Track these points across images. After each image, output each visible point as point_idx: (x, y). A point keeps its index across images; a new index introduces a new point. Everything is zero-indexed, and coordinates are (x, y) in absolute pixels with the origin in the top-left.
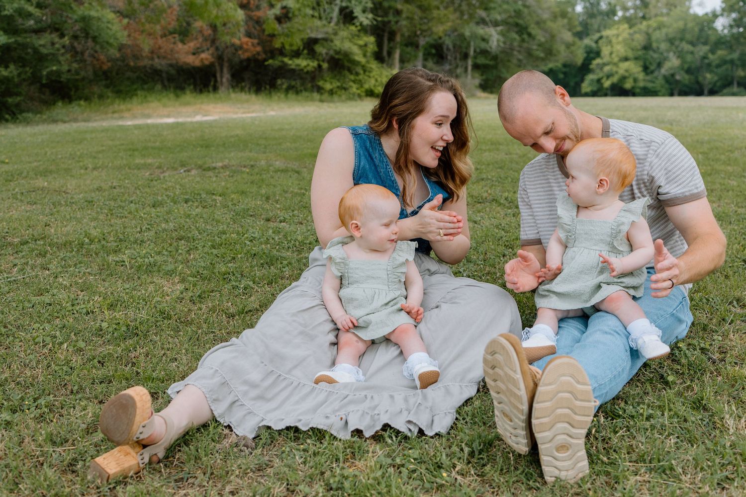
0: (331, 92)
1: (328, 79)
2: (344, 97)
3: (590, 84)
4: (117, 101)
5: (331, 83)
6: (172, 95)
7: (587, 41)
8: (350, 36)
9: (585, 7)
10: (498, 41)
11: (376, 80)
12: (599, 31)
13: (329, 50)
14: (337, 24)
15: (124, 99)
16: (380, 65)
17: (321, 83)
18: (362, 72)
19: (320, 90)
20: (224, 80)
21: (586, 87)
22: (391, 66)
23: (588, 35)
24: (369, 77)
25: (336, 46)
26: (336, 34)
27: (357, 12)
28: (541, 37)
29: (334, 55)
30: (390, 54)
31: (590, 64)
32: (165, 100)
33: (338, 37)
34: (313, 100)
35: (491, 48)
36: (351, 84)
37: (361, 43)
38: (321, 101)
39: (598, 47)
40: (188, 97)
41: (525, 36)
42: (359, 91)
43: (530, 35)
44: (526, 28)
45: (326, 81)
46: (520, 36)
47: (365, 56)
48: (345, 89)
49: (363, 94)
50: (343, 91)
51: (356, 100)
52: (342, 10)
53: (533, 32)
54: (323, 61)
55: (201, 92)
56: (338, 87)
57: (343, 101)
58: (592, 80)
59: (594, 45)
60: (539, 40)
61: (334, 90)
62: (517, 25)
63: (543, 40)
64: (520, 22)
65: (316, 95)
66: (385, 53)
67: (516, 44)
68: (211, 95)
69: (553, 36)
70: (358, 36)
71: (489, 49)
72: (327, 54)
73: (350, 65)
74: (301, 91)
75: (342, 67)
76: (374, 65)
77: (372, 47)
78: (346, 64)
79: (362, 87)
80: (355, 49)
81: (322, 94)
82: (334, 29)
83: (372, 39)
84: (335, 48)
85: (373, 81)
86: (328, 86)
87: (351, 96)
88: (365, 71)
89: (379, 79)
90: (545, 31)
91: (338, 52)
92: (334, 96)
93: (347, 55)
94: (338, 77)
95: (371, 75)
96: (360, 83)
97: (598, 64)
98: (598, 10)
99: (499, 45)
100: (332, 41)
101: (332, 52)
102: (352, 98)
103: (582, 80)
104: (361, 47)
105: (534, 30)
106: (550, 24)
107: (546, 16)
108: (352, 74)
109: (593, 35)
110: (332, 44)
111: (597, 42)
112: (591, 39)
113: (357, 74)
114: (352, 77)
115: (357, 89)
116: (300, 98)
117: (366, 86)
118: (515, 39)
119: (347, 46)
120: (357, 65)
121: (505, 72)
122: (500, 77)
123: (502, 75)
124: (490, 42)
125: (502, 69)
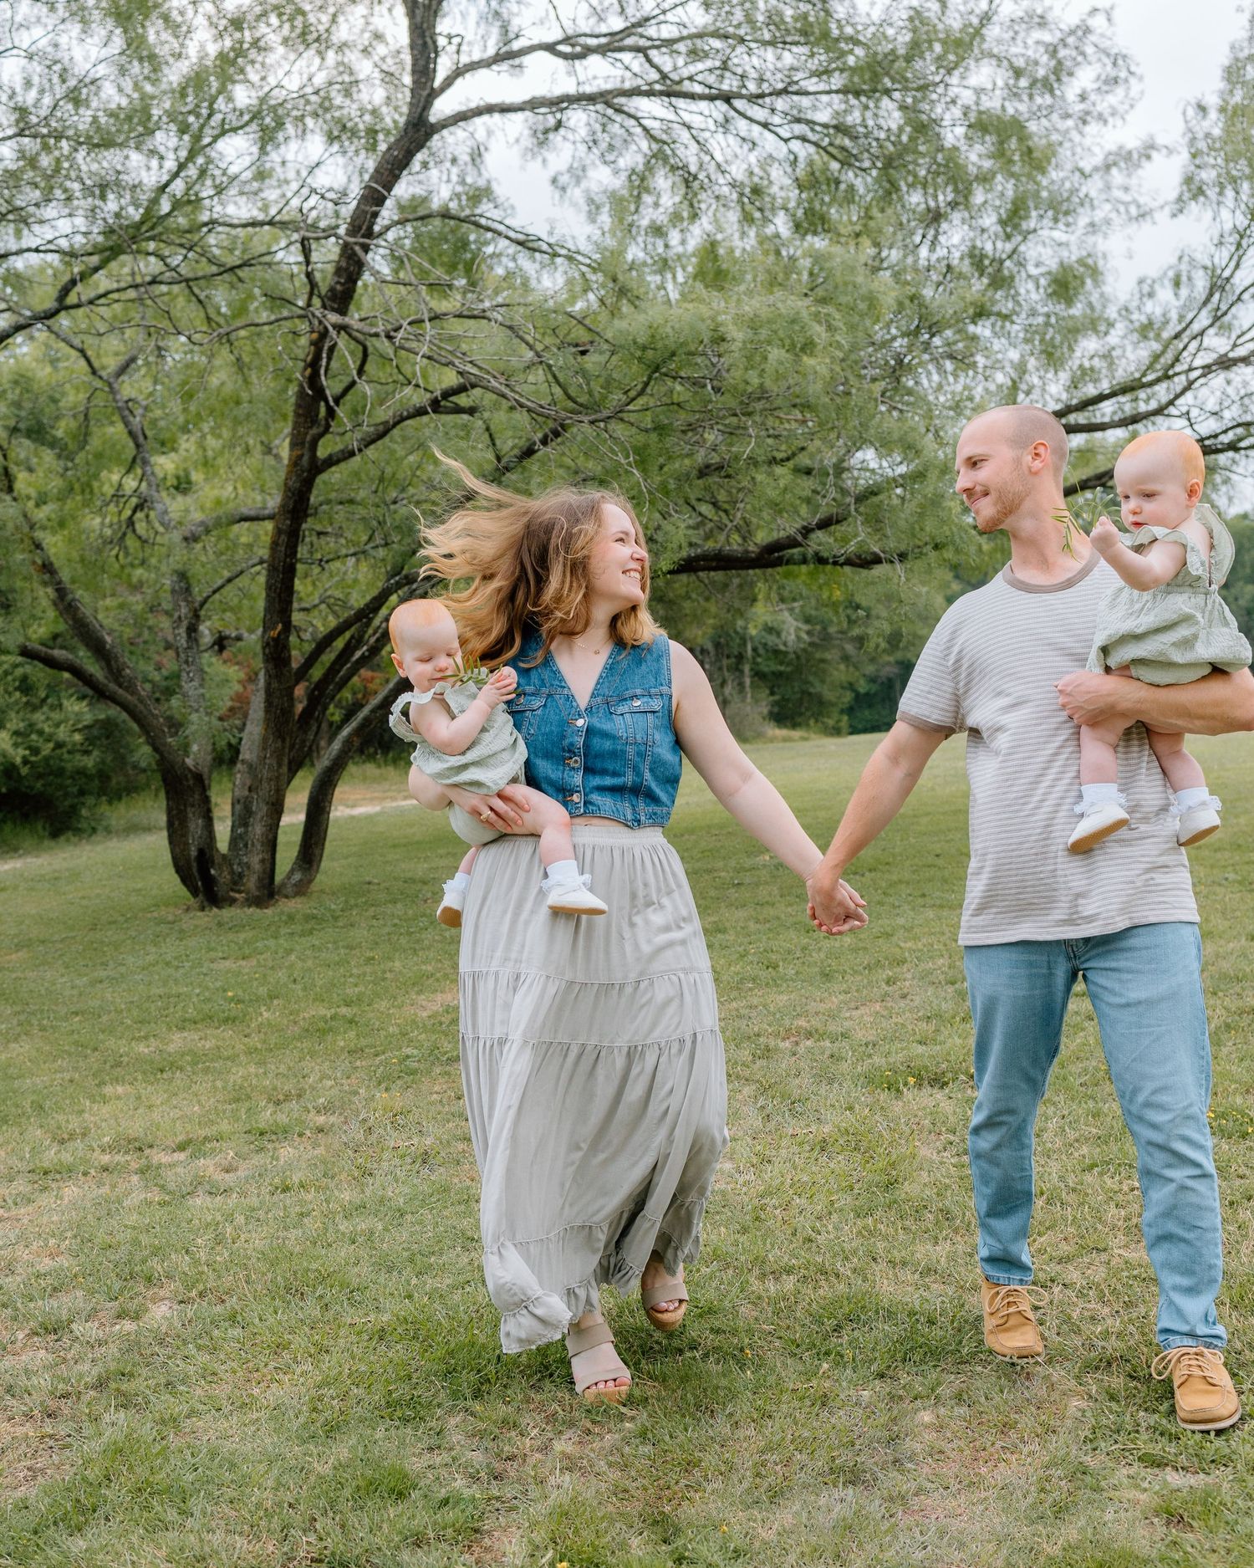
10: (797, 631)
35: (785, 644)
53: (864, 602)
71: (782, 648)
99: (799, 638)
121: (817, 684)
122: (810, 694)
123: (812, 690)
124: (784, 635)
125: (811, 678)
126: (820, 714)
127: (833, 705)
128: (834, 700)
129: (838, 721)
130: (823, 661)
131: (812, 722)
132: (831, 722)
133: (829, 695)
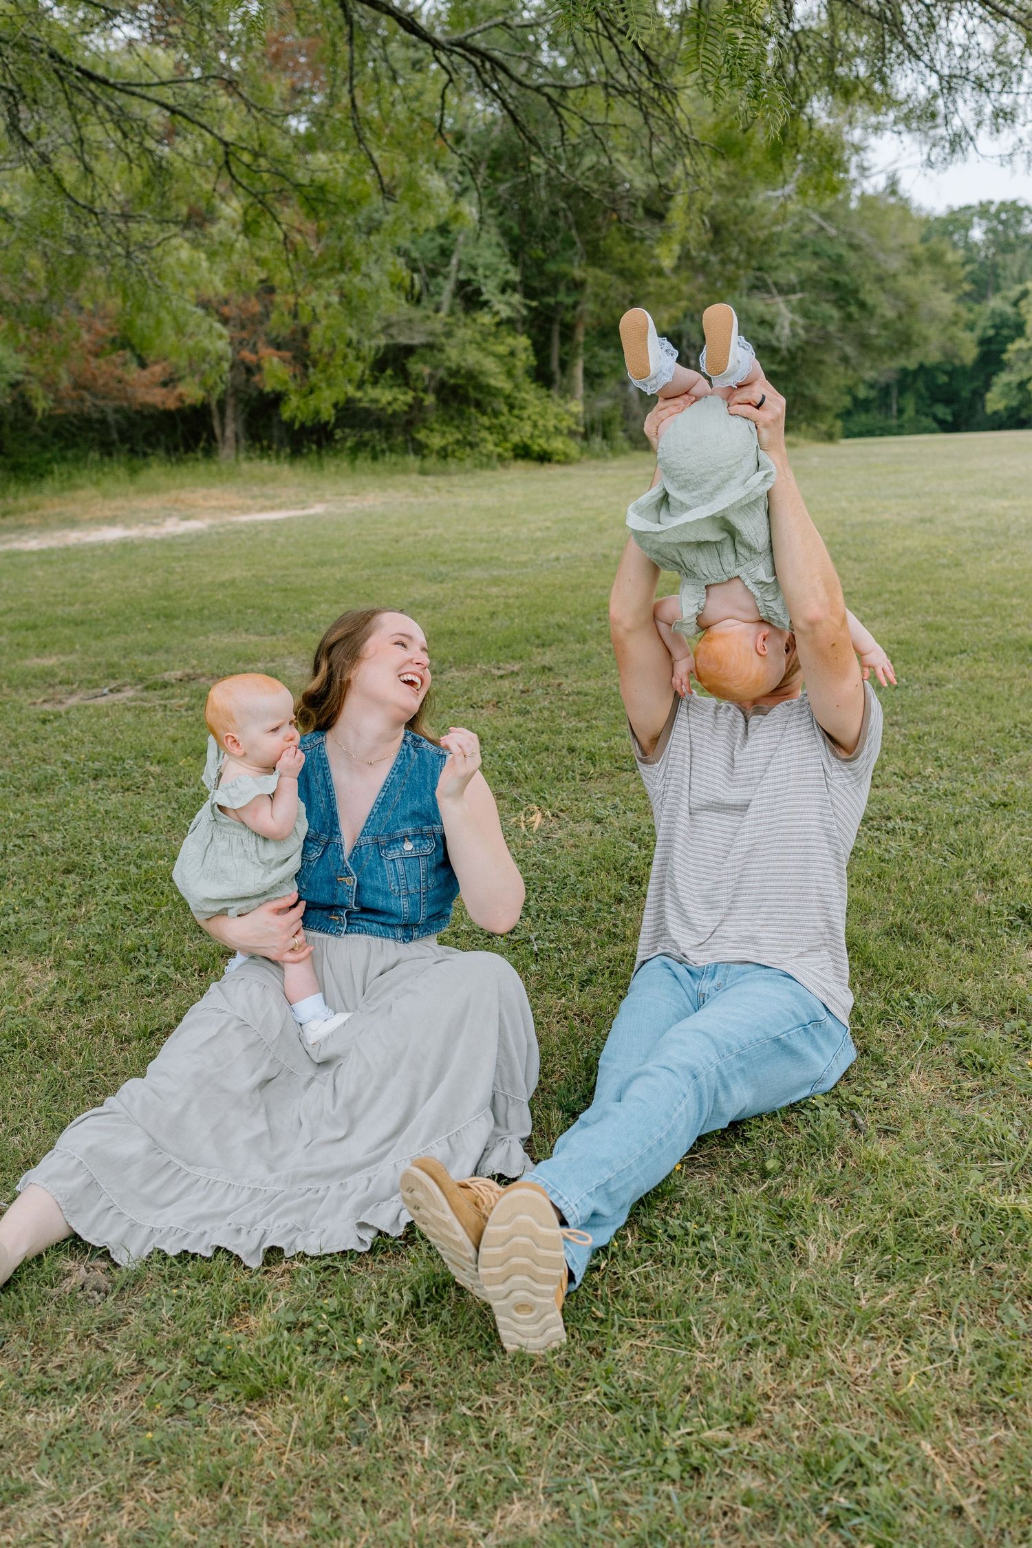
0: (444, 454)
1: (436, 426)
2: (468, 463)
3: (1004, 395)
4: (13, 488)
5: (443, 434)
6: (121, 472)
7: (995, 303)
8: (478, 337)
9: (990, 230)
10: (793, 324)
11: (535, 426)
12: (1021, 280)
13: (436, 368)
14: (452, 313)
15: (27, 482)
16: (543, 392)
17: (421, 436)
18: (505, 409)
19: (420, 449)
20: (229, 432)
21: (995, 401)
22: (567, 392)
23: (998, 289)
24: (521, 418)
25: (449, 359)
26: (449, 334)
27: (489, 291)
28: (887, 309)
29: (446, 378)
30: (564, 365)
31: (1004, 351)
32: (107, 483)
33: (452, 341)
34: (405, 471)
35: (778, 339)
36: (484, 434)
37: (502, 349)
38: (423, 472)
39: (1019, 314)
40: (155, 472)
41: (853, 309)
42: (499, 450)
43: (862, 305)
44: (856, 291)
45: (432, 430)
46: (840, 308)
47: (510, 374)
48: (472, 445)
49: (509, 454)
50: (468, 449)
51: (494, 469)
52: (462, 285)
53: (870, 300)
54: (425, 390)
55: (180, 461)
56: (458, 442)
57: (467, 472)
58: (1008, 384)
59: (1010, 310)
60: (883, 316)
61: (450, 449)
62: (836, 285)
63: (890, 314)
64: (843, 278)
65: (412, 460)
66: (555, 365)
67: (832, 328)
68: (201, 467)
69: (912, 307)
70: (496, 335)
71: (775, 343)
72: (431, 376)
73: (480, 396)
74: (383, 452)
75: (465, 400)
76: (530, 394)
77: (525, 358)
78: (473, 394)
79: (506, 440)
80: (490, 364)
81: (424, 457)
82: (446, 324)
83: (523, 341)
84: (447, 364)
85: (527, 428)
86: (436, 441)
87: (485, 459)
88: (511, 407)
89: (541, 423)
90: (896, 295)
91: (454, 373)
92: (450, 459)
93: (471, 376)
94: (456, 422)
95: (525, 414)
96: (502, 432)
97: (1020, 351)
98: (1017, 236)
99: (794, 335)
100: (441, 350)
101: (441, 373)
102: (486, 463)
103: (987, 386)
104: (499, 357)
105: (872, 295)
106: (906, 282)
107: (895, 264)
108: (484, 413)
109: (1009, 289)
110: (439, 356)
111: (1015, 304)
112: (1005, 298)
113: (496, 414)
114: (485, 420)
115: (496, 445)
116: (379, 466)
117: (515, 438)
118: (831, 318)
119: (473, 358)
120: (494, 395)
121: (812, 384)
122: (803, 396)
123: (807, 392)
124: (777, 329)
125: (807, 380)
126: (813, 418)
127: (828, 409)
128: (828, 403)
129: (832, 426)
130: (821, 362)
131: (804, 426)
132: (823, 427)
133: (823, 397)
